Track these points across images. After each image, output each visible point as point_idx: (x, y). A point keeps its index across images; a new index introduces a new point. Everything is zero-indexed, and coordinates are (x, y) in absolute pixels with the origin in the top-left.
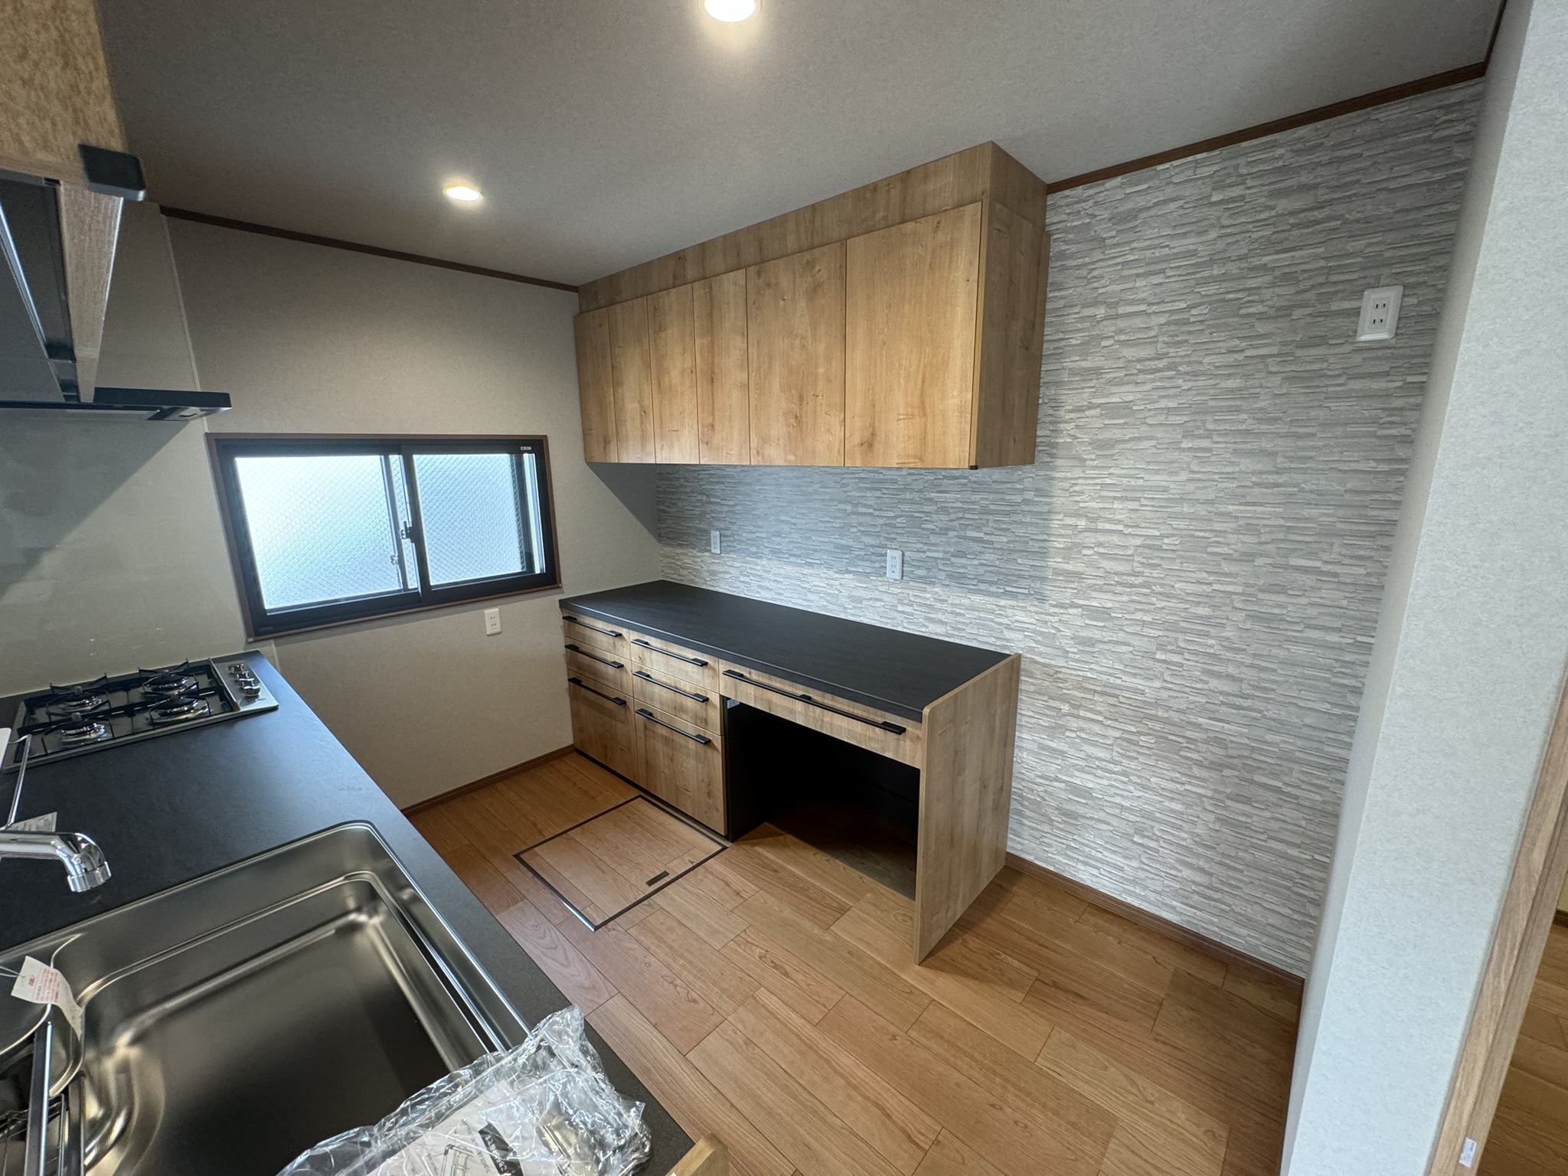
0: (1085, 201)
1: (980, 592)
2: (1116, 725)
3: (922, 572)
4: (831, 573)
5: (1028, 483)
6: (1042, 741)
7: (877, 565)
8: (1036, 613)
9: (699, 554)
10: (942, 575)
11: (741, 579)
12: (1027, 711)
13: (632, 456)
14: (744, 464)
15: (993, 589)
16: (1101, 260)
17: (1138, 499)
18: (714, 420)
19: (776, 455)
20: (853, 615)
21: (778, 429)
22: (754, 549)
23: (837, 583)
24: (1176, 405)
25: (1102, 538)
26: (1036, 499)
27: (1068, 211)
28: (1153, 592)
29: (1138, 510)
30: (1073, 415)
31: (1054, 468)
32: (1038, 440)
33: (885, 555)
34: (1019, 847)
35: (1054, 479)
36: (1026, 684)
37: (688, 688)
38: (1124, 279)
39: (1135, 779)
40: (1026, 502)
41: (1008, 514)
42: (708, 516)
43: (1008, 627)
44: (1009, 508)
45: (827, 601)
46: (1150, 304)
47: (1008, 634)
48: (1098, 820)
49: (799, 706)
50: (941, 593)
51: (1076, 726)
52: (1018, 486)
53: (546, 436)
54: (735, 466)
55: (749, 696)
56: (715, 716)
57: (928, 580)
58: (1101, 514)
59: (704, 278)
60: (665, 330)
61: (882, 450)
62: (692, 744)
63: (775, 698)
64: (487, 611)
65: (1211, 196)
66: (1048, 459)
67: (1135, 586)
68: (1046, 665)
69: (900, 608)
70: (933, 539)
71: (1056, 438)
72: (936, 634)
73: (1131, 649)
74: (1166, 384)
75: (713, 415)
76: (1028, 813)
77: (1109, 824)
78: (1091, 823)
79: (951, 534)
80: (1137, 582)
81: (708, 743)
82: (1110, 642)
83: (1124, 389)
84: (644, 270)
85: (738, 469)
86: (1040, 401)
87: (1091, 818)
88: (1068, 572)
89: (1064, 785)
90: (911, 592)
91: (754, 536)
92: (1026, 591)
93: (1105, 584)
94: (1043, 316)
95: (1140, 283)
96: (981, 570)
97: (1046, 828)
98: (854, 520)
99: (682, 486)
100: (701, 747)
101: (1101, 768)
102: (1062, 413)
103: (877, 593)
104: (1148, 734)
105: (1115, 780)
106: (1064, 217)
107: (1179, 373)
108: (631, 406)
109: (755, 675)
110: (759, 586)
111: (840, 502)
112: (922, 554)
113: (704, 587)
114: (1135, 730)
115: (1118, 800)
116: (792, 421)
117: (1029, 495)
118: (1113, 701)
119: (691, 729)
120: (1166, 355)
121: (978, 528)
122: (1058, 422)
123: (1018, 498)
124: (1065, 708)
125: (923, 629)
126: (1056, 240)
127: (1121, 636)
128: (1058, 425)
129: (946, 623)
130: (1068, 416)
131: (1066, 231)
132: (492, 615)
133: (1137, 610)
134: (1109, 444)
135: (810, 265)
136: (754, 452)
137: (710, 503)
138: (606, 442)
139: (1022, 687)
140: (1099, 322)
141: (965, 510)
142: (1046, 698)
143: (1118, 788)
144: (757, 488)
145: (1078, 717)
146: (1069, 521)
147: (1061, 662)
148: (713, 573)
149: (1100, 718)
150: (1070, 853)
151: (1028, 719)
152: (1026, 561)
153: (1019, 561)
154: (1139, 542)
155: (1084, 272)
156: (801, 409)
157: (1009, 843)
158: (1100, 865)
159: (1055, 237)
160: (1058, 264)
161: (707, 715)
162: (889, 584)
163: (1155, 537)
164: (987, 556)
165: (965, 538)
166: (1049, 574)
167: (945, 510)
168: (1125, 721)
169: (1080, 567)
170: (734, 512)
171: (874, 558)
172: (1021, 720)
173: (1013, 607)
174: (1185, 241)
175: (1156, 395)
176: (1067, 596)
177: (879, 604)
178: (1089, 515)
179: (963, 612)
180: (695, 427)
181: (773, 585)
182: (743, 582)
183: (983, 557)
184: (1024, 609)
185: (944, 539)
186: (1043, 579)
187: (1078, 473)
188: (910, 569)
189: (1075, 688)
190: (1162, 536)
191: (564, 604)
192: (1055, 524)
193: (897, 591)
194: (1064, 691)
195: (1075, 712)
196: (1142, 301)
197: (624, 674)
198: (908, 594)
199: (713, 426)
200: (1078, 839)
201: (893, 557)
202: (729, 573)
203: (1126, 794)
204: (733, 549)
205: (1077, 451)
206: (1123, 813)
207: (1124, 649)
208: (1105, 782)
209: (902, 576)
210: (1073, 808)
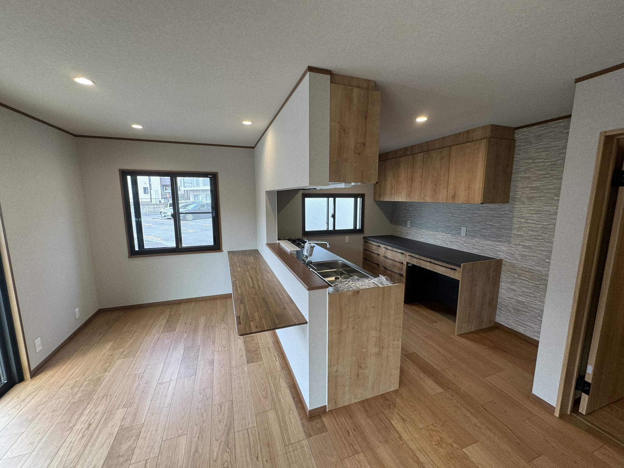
0: (526, 132)
1: (490, 240)
2: (533, 282)
3: (473, 234)
4: (444, 234)
5: (507, 208)
6: (508, 286)
7: (459, 232)
8: (508, 247)
9: (404, 228)
10: (479, 235)
11: (416, 235)
12: (504, 277)
13: (387, 199)
14: (419, 201)
15: (494, 239)
16: (530, 147)
17: (541, 214)
18: (411, 190)
19: (428, 199)
20: (450, 246)
21: (429, 192)
22: (420, 226)
23: (445, 237)
24: (553, 187)
25: (529, 225)
26: (509, 213)
27: (521, 134)
28: (545, 241)
29: (540, 217)
30: (521, 190)
31: (515, 204)
32: (510, 196)
33: (461, 229)
34: (500, 320)
35: (514, 207)
36: (504, 268)
37: (397, 260)
38: (538, 152)
39: (538, 299)
40: (506, 214)
41: (500, 217)
42: (407, 217)
43: (499, 251)
44: (500, 216)
45: (442, 242)
46: (545, 159)
47: (499, 253)
48: (526, 312)
49: (428, 264)
50: (478, 240)
51: (520, 282)
52: (503, 209)
53: (365, 194)
54: (417, 202)
55: (415, 262)
56: (405, 268)
57: (473, 236)
58: (529, 218)
59: (412, 154)
60: (400, 167)
61: (457, 199)
62: (397, 276)
63: (422, 262)
64: (346, 237)
65: (563, 131)
66: (513, 202)
67: (539, 239)
68: (510, 263)
69: (465, 245)
70: (476, 224)
71: (516, 196)
72: (476, 252)
73: (538, 258)
74: (550, 181)
75: (411, 189)
76: (503, 309)
77: (530, 313)
78: (524, 313)
79: (482, 223)
80: (540, 238)
81: (402, 275)
82: (531, 256)
83: (536, 182)
84: (396, 151)
85: (417, 203)
86: (511, 185)
87: (524, 311)
88: (518, 235)
89: (515, 300)
90: (468, 240)
91: (421, 223)
92: (505, 240)
93: (530, 239)
94: (513, 162)
95: (542, 154)
96: (491, 234)
97: (509, 314)
98: (452, 218)
99: (400, 208)
100: (399, 277)
101: (527, 295)
102: (518, 189)
103: (458, 240)
104: (543, 285)
105: (532, 299)
106: (520, 136)
107: (554, 178)
108: (389, 186)
109: (417, 256)
110: (421, 237)
111: (448, 213)
112: (473, 229)
113: (404, 237)
114: (539, 283)
115: (533, 305)
116: (433, 191)
117: (507, 212)
118: (532, 274)
119: (397, 271)
120: (550, 173)
121: (491, 221)
122: (516, 191)
123: (503, 213)
124: (516, 276)
125: (472, 251)
126: (517, 142)
127: (535, 254)
128: (517, 192)
129: (479, 249)
130: (520, 190)
131: (521, 139)
132: (347, 238)
133: (540, 246)
134: (532, 198)
135: (441, 152)
136: (422, 198)
137: (408, 213)
138: (380, 195)
139: (502, 269)
140: (529, 164)
141: (487, 216)
142: (510, 273)
143: (533, 302)
144: (423, 209)
145: (520, 279)
146: (519, 220)
147: (515, 262)
148: (407, 233)
149: (528, 279)
150: (516, 322)
151: (504, 279)
152: (505, 231)
153: (503, 231)
154: (541, 226)
155: (525, 150)
156: (436, 188)
157: (496, 319)
158: (526, 327)
159: (517, 141)
160: (518, 148)
161: (402, 267)
162: (462, 237)
163: (546, 225)
164: (493, 230)
165: (486, 224)
166: (512, 235)
167: (480, 216)
168: (535, 280)
169: (522, 233)
170: (415, 216)
171: (457, 230)
172: (502, 279)
173: (500, 245)
174: (555, 143)
175: (546, 184)
176: (518, 242)
177: (458, 243)
178: (525, 218)
179: (484, 246)
180: (406, 192)
181: (425, 237)
182: (416, 236)
183: (492, 230)
184: (503, 245)
185: (480, 224)
186: (510, 237)
187: (522, 206)
188: (469, 233)
189: (520, 270)
190: (548, 225)
191: (364, 238)
192: (515, 220)
193: (464, 239)
194: (516, 271)
195: (519, 277)
196: (543, 158)
197: (379, 257)
198: (468, 241)
199: (411, 192)
200: (519, 318)
201: (464, 230)
202: (412, 233)
203: (535, 303)
204: (414, 226)
205: (522, 200)
206: (534, 310)
207: (535, 258)
208: (529, 300)
209: (466, 235)
210: (518, 308)
